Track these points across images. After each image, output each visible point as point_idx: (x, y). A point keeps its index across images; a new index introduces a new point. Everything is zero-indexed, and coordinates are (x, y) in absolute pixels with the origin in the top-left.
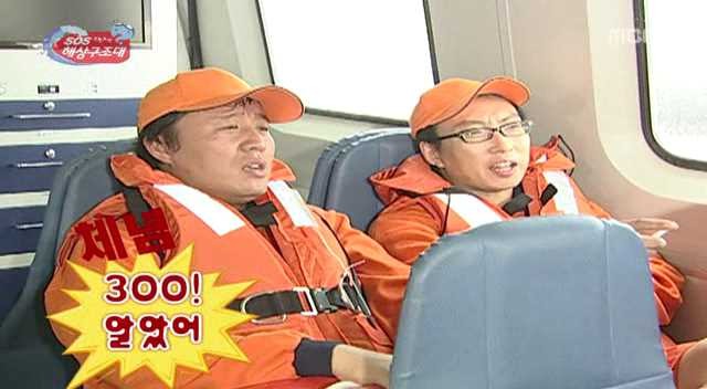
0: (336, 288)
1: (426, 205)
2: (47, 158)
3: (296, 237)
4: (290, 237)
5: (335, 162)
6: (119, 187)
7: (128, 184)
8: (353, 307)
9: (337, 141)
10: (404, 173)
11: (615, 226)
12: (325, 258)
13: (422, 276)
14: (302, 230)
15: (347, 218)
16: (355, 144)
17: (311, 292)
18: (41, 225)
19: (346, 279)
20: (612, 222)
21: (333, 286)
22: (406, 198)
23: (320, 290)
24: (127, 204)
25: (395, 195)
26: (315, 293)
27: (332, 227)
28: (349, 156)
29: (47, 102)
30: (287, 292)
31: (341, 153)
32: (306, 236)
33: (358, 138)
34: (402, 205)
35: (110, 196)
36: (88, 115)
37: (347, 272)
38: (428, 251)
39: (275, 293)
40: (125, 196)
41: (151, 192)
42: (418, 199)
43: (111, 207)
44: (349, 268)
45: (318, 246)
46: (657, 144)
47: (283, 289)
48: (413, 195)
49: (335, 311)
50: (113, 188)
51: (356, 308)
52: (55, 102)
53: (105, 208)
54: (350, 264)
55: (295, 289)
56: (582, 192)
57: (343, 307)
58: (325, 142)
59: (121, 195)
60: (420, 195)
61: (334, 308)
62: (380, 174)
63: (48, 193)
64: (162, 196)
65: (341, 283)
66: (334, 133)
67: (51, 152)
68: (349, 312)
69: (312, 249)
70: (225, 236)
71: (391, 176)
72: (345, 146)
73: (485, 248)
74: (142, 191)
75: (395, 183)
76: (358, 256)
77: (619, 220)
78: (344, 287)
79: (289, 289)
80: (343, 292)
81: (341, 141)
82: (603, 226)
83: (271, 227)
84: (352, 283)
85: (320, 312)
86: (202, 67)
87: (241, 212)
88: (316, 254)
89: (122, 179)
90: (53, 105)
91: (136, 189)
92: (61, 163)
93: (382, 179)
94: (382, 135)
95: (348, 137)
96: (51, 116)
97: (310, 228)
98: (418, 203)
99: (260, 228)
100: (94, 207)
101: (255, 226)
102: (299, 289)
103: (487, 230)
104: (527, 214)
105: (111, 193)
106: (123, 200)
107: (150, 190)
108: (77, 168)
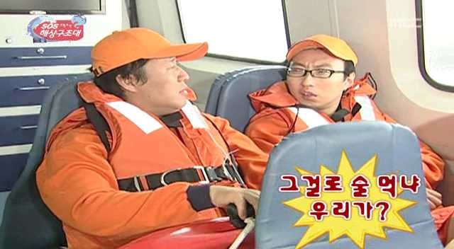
0: (220, 167)
1: (282, 114)
2: (40, 84)
3: (193, 135)
4: (191, 134)
5: (222, 87)
6: (83, 103)
7: (88, 101)
8: (231, 179)
9: (223, 74)
10: (270, 93)
11: (399, 128)
12: (214, 147)
13: (276, 160)
14: (198, 131)
15: (228, 123)
16: (235, 76)
17: (205, 169)
18: (35, 127)
19: (227, 161)
20: (398, 125)
21: (218, 166)
22: (270, 109)
23: (210, 168)
24: (87, 114)
25: (263, 107)
26: (208, 170)
27: (219, 128)
28: (231, 84)
29: (39, 48)
30: (189, 169)
31: (226, 81)
32: (201, 134)
33: (237, 72)
34: (267, 113)
35: (76, 109)
36: (65, 57)
37: (227, 157)
38: (280, 143)
39: (182, 170)
40: (86, 109)
41: (102, 106)
42: (278, 110)
43: (76, 116)
44: (228, 154)
45: (209, 141)
46: (428, 76)
47: (187, 167)
48: (274, 107)
49: (220, 181)
50: (79, 104)
51: (234, 179)
52: (43, 48)
53: (74, 116)
54: (229, 152)
55: (195, 167)
56: (379, 109)
57: (226, 179)
58: (216, 74)
59: (83, 108)
60: (279, 108)
61: (220, 179)
62: (256, 93)
63: (40, 106)
64: (110, 109)
65: (224, 164)
66: (221, 69)
67: (42, 81)
68: (229, 181)
69: (204, 142)
70: (151, 133)
71: (263, 94)
72: (228, 78)
73: (316, 142)
74: (97, 106)
75: (264, 99)
76: (236, 147)
77: (402, 124)
78: (226, 166)
79: (191, 167)
80: (225, 169)
81: (226, 74)
82: (391, 127)
83: (179, 128)
84: (231, 163)
85: (211, 181)
86: (137, 26)
87: (161, 119)
88: (207, 146)
89: (84, 98)
90: (43, 50)
91: (93, 104)
92: (48, 87)
93: (257, 96)
94: (255, 70)
95: (230, 72)
96: (42, 57)
97: (203, 130)
98: (278, 113)
99: (172, 129)
100: (66, 116)
101: (169, 127)
102: (197, 167)
103: (319, 130)
104: (343, 120)
105: (77, 106)
106: (84, 112)
107: (102, 105)
108: (58, 91)
